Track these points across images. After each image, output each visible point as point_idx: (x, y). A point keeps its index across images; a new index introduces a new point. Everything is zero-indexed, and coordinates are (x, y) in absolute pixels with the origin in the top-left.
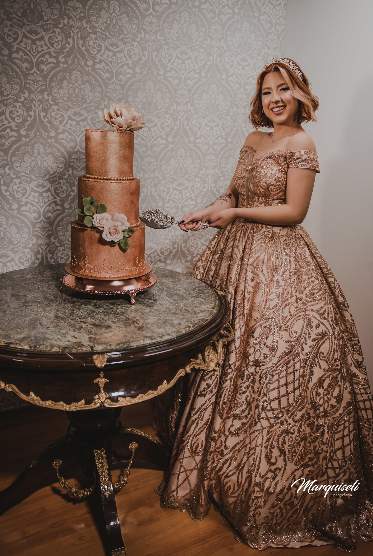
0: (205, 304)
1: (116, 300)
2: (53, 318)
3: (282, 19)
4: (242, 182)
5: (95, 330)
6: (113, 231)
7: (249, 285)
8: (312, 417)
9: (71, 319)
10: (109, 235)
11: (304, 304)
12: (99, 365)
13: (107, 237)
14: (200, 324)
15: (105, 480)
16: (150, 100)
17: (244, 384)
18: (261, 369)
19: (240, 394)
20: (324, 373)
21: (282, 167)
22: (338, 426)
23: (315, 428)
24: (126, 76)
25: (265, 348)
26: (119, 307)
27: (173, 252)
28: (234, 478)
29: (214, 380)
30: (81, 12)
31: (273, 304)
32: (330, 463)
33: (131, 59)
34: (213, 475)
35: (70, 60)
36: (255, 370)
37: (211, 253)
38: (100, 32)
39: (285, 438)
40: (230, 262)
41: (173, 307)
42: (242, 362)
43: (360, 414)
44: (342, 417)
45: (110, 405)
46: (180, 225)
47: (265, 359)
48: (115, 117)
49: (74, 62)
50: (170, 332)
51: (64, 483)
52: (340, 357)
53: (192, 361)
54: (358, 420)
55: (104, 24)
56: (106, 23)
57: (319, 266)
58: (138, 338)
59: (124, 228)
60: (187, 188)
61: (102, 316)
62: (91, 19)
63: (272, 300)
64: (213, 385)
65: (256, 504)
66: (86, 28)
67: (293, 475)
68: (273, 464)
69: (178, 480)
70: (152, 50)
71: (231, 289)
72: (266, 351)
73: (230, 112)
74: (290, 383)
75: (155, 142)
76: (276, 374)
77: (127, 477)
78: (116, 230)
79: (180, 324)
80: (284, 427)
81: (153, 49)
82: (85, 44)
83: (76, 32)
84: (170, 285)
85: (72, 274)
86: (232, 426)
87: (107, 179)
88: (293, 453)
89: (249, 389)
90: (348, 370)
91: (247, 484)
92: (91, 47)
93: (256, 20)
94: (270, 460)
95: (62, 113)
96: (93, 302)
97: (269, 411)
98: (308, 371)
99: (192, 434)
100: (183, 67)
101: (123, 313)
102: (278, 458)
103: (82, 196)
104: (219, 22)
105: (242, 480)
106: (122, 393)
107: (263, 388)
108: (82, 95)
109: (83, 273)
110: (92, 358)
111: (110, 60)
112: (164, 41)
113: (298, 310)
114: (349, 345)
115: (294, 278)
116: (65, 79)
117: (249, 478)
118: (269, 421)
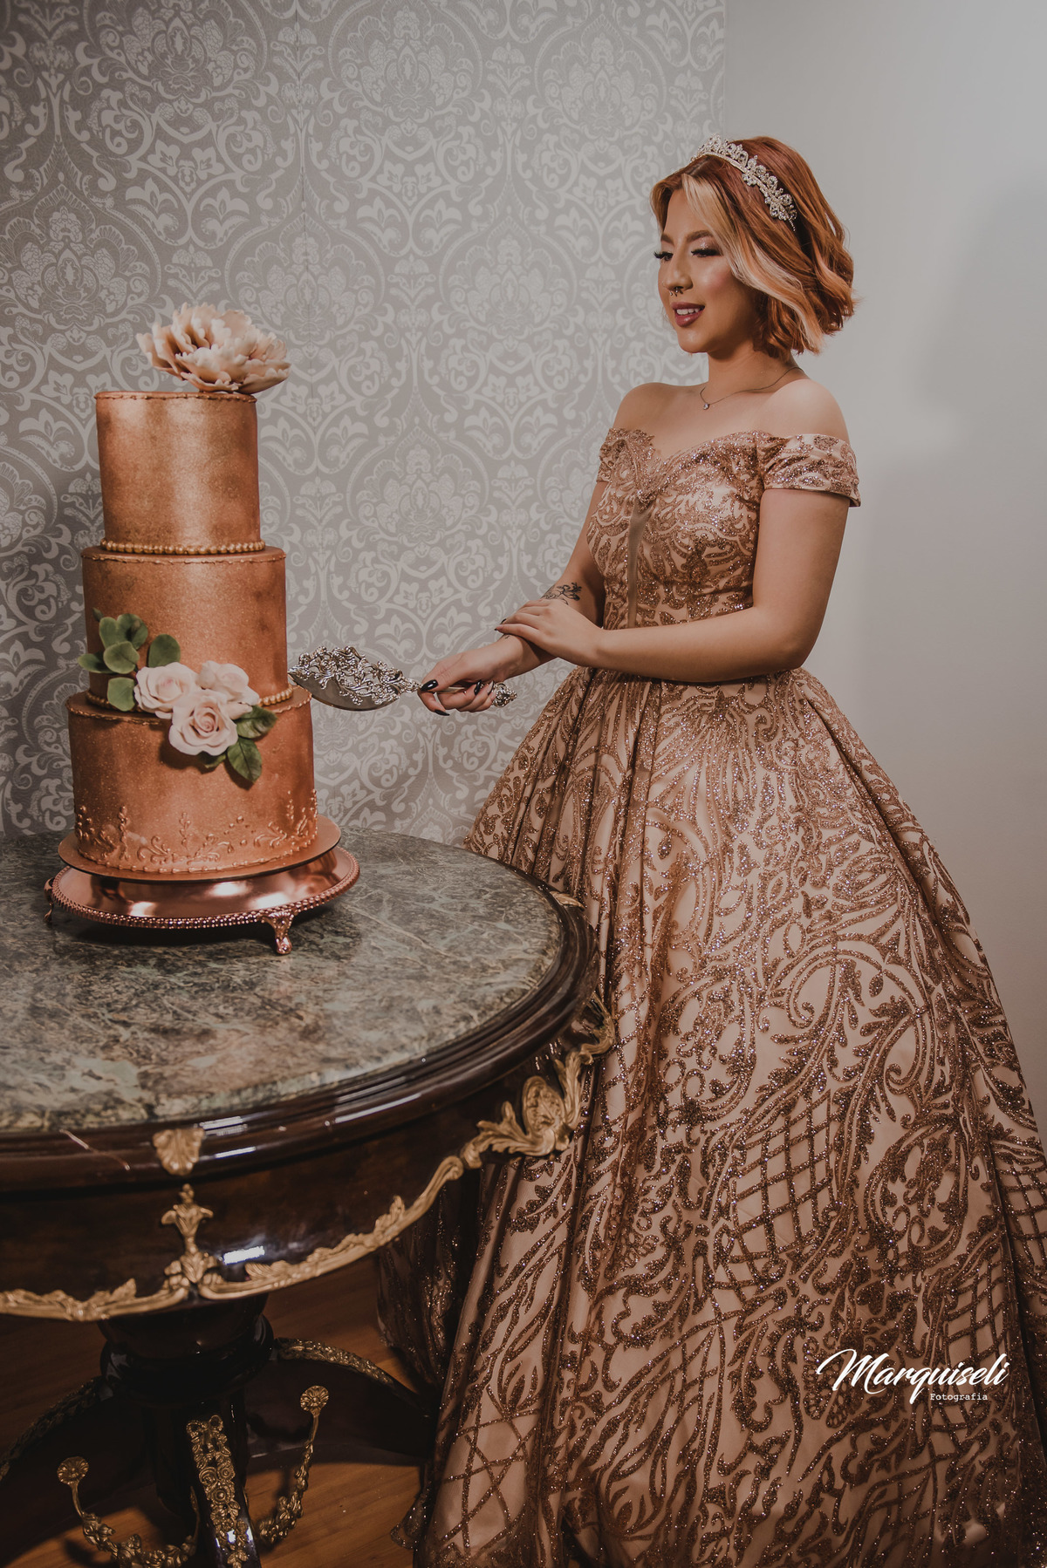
0: (516, 941)
1: (228, 944)
2: (22, 1015)
3: (714, 24)
4: (615, 541)
5: (160, 1046)
6: (202, 721)
7: (654, 869)
8: (875, 1272)
9: (83, 1016)
10: (190, 734)
11: (830, 918)
12: (176, 1166)
13: (184, 741)
14: (504, 1006)
15: (228, 1516)
16: (308, 297)
17: (654, 1183)
18: (705, 1132)
19: (644, 1214)
20: (903, 1133)
21: (742, 485)
22: (957, 1294)
23: (885, 1305)
24: (228, 223)
25: (716, 1063)
26: (239, 966)
27: (410, 777)
28: (640, 1479)
29: (560, 1176)
30: (68, 18)
31: (732, 923)
32: (937, 1413)
33: (240, 166)
34: (572, 1474)
35: (41, 176)
36: (688, 1135)
37: (527, 777)
38: (134, 82)
39: (792, 1344)
40: (592, 797)
41: (413, 956)
42: (644, 1111)
43: (1023, 1254)
44: (968, 1268)
45: (220, 1291)
46: (424, 695)
47: (717, 1098)
48: (190, 348)
49: (54, 182)
50: (404, 1040)
51: (99, 1532)
52: (951, 1077)
53: (482, 1129)
54: (1017, 1271)
55: (146, 53)
56: (152, 50)
57: (872, 799)
58: (300, 1065)
59: (238, 710)
60: (442, 572)
61: (185, 997)
62: (102, 41)
63: (727, 912)
64: (556, 1191)
65: (712, 1557)
66: (87, 71)
67: (824, 1459)
68: (760, 1428)
69: (465, 1497)
70: (308, 135)
71: (599, 884)
72: (719, 1073)
73: (567, 328)
74: (799, 1170)
75: (334, 430)
76: (755, 1144)
77: (299, 1498)
78: (213, 717)
79: (437, 1011)
80: (788, 1310)
81: (311, 131)
82: (89, 122)
83: (54, 82)
84: (404, 884)
85: (81, 866)
86: (625, 1314)
87: (175, 554)
88: (820, 1389)
89: (673, 1197)
90: (979, 1116)
91: (681, 1497)
92: (108, 131)
93: (634, 30)
94: (749, 1414)
95: (27, 350)
96: (154, 955)
97: (737, 1261)
98: (854, 1128)
99: (501, 1350)
100: (410, 187)
101: (251, 985)
102: (775, 1409)
103: (97, 611)
104: (516, 38)
105: (664, 1484)
106: (258, 1252)
107: (717, 1190)
108: (87, 290)
109: (115, 863)
110: (152, 1141)
111: (172, 171)
112: (342, 105)
113: (812, 940)
114: (975, 1039)
115: (796, 838)
116: (28, 237)
117: (687, 1477)
118: (739, 1295)
